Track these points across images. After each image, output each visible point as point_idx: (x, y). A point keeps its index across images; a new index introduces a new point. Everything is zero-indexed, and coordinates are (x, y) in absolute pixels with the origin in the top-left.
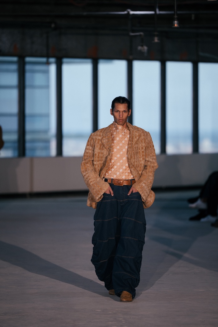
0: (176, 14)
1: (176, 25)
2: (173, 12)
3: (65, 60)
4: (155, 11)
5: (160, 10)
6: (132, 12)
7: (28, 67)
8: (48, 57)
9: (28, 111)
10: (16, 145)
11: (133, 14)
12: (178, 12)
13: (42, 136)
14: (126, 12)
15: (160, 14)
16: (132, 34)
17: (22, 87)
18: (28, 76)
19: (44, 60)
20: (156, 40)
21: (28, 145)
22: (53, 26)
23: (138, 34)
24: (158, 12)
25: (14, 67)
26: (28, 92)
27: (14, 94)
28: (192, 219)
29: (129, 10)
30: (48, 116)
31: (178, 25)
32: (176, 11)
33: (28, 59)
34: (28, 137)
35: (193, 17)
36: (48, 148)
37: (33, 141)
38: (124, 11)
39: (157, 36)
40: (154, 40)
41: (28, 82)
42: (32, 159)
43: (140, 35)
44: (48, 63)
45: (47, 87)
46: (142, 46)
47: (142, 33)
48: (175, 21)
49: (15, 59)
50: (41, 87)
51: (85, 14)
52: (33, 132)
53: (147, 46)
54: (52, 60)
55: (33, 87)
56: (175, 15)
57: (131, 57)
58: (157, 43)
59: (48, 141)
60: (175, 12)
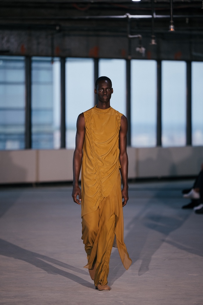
0: (172, 19)
1: (172, 30)
2: (169, 16)
3: (68, 59)
4: (152, 15)
5: (156, 14)
6: (131, 16)
7: (34, 65)
8: (53, 56)
9: (34, 105)
10: (23, 137)
11: (132, 18)
12: (174, 16)
13: (47, 129)
14: (125, 16)
15: (157, 18)
16: (131, 36)
17: (29, 83)
18: (34, 73)
19: (49, 59)
20: (153, 42)
21: (34, 137)
22: (58, 28)
23: (136, 36)
24: (155, 16)
25: (22, 65)
26: (34, 88)
27: (21, 90)
28: (185, 207)
29: (128, 14)
30: (51, 110)
31: (174, 30)
32: (172, 14)
33: (34, 58)
34: (34, 130)
35: (187, 21)
36: (51, 140)
37: (39, 133)
38: (123, 15)
39: (154, 38)
40: (151, 42)
41: (34, 79)
42: (38, 151)
43: (139, 38)
44: (52, 62)
45: (51, 83)
46: (140, 47)
47: (140, 36)
48: (171, 25)
49: (22, 58)
50: (45, 83)
51: (87, 17)
52: (39, 125)
53: (144, 47)
54: (57, 59)
55: (38, 83)
56: (170, 20)
57: (129, 57)
58: (154, 45)
59: (51, 134)
60: (170, 15)
